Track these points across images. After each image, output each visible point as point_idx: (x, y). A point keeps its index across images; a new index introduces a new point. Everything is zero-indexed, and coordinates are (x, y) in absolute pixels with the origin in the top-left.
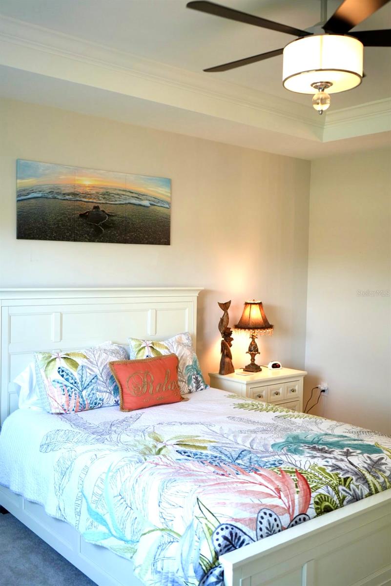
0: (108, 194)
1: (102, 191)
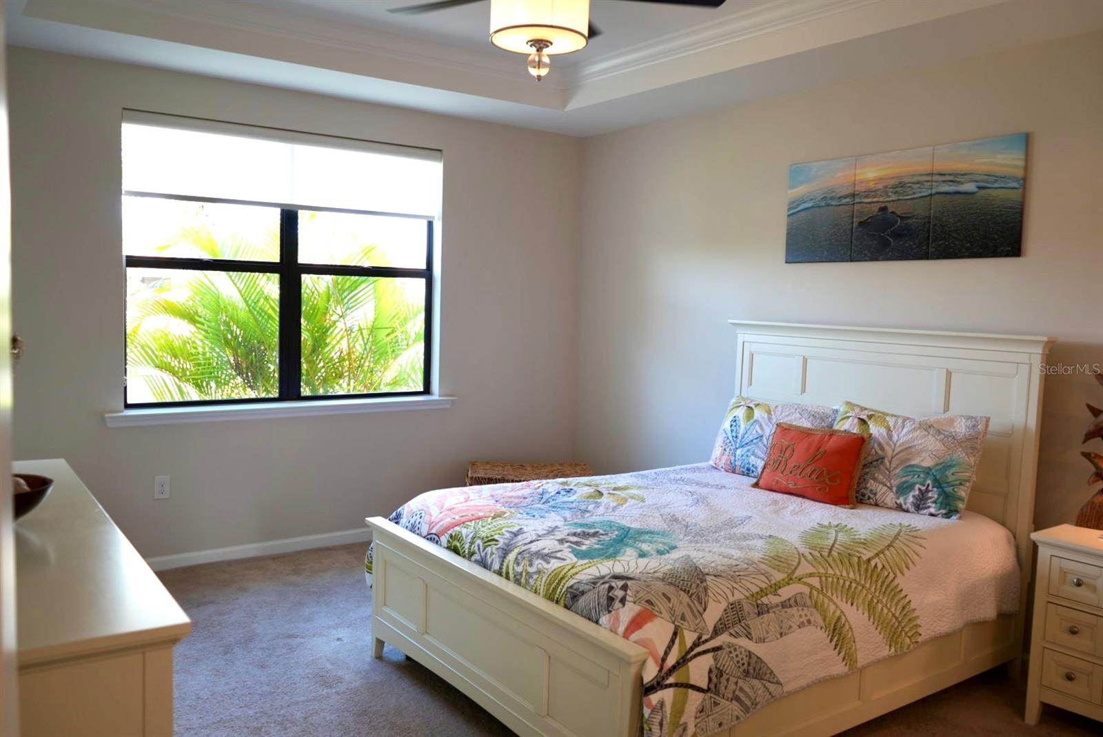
0: (902, 185)
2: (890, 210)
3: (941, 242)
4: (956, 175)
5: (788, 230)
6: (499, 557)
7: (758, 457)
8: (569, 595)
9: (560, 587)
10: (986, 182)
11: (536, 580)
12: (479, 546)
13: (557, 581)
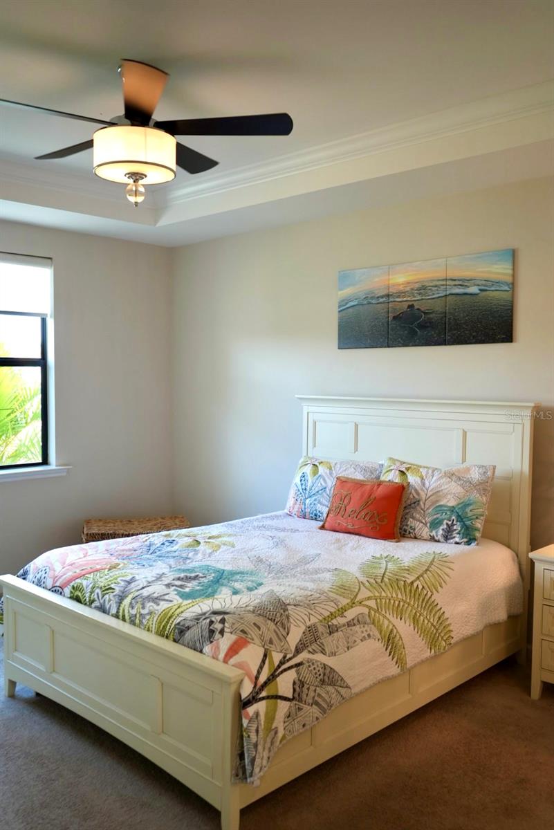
0: (424, 288)
1: (417, 286)
2: (416, 307)
3: (455, 332)
4: (463, 280)
5: (339, 323)
6: (116, 602)
7: (323, 505)
8: (176, 631)
9: (169, 624)
10: (485, 286)
11: (149, 620)
12: (98, 594)
13: (166, 620)
